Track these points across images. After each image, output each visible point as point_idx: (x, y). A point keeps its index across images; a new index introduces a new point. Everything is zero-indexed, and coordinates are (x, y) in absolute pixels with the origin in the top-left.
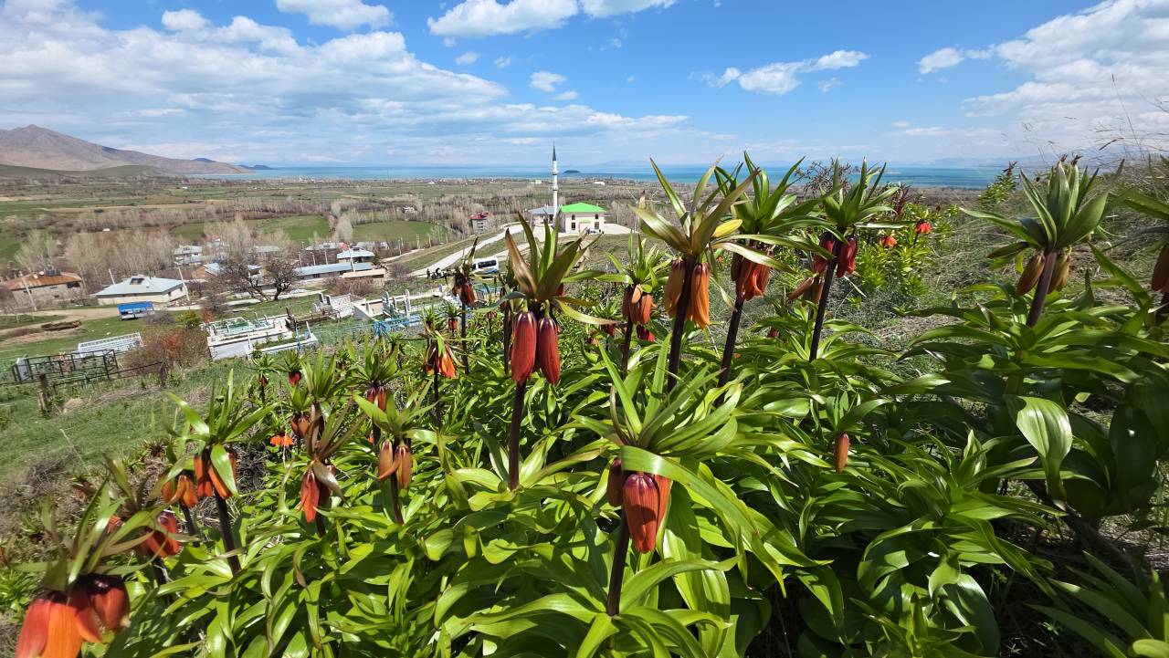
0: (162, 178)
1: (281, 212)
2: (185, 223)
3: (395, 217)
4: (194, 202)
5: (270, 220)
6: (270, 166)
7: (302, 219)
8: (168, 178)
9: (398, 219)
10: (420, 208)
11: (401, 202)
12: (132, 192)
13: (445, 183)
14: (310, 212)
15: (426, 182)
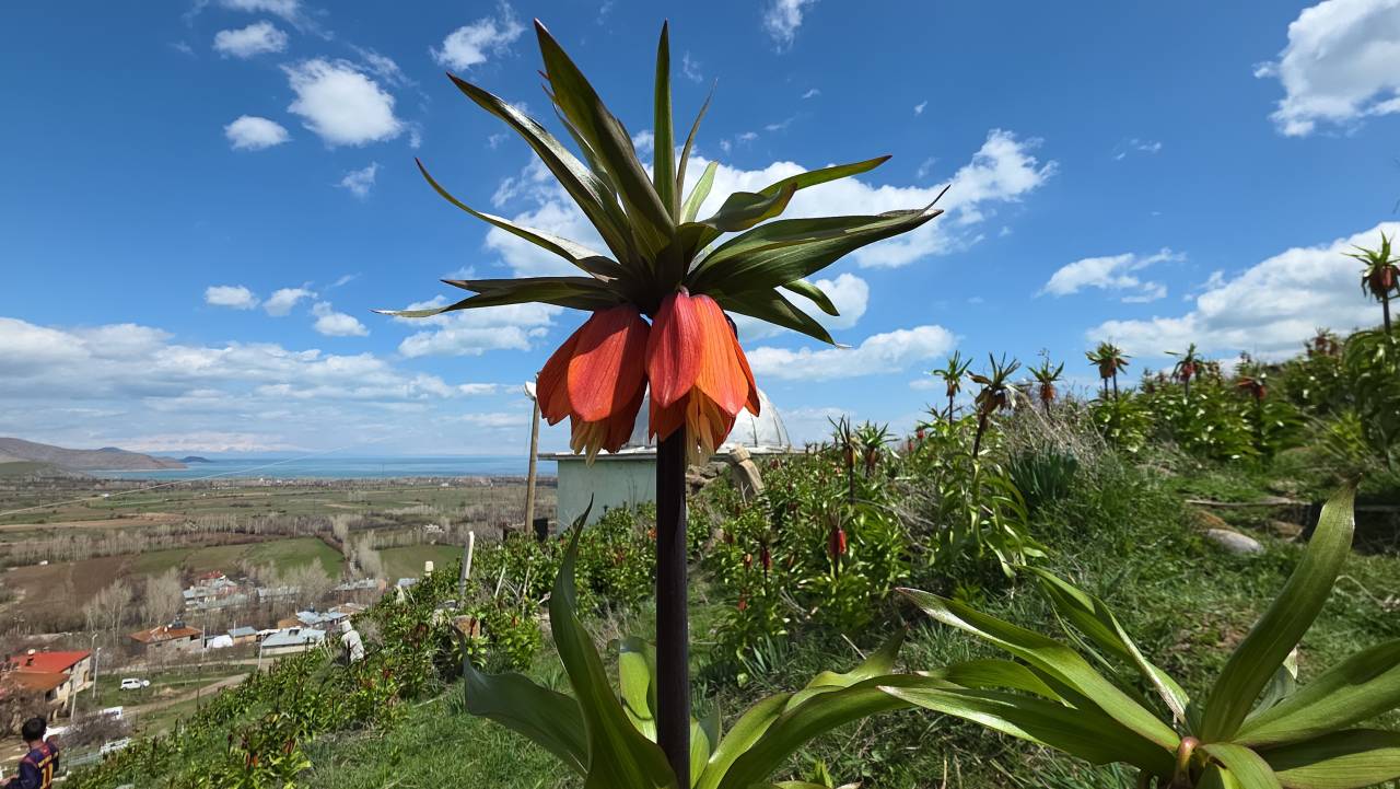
0: (62, 478)
1: (262, 533)
2: (143, 551)
3: (419, 540)
4: (125, 517)
5: (254, 546)
6: (206, 458)
7: (294, 543)
8: (71, 479)
9: (422, 543)
10: (448, 527)
11: (414, 515)
12: (34, 502)
13: (464, 485)
14: (302, 533)
15: (436, 483)
